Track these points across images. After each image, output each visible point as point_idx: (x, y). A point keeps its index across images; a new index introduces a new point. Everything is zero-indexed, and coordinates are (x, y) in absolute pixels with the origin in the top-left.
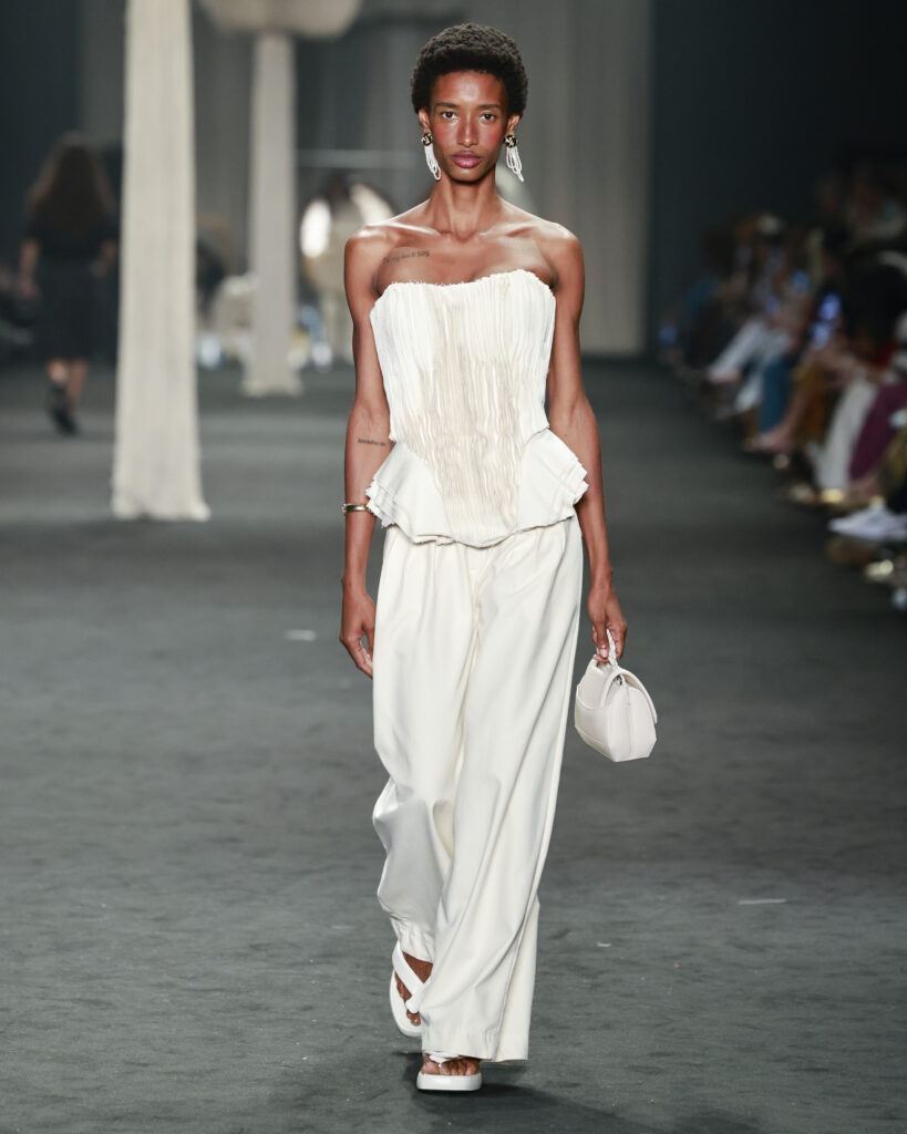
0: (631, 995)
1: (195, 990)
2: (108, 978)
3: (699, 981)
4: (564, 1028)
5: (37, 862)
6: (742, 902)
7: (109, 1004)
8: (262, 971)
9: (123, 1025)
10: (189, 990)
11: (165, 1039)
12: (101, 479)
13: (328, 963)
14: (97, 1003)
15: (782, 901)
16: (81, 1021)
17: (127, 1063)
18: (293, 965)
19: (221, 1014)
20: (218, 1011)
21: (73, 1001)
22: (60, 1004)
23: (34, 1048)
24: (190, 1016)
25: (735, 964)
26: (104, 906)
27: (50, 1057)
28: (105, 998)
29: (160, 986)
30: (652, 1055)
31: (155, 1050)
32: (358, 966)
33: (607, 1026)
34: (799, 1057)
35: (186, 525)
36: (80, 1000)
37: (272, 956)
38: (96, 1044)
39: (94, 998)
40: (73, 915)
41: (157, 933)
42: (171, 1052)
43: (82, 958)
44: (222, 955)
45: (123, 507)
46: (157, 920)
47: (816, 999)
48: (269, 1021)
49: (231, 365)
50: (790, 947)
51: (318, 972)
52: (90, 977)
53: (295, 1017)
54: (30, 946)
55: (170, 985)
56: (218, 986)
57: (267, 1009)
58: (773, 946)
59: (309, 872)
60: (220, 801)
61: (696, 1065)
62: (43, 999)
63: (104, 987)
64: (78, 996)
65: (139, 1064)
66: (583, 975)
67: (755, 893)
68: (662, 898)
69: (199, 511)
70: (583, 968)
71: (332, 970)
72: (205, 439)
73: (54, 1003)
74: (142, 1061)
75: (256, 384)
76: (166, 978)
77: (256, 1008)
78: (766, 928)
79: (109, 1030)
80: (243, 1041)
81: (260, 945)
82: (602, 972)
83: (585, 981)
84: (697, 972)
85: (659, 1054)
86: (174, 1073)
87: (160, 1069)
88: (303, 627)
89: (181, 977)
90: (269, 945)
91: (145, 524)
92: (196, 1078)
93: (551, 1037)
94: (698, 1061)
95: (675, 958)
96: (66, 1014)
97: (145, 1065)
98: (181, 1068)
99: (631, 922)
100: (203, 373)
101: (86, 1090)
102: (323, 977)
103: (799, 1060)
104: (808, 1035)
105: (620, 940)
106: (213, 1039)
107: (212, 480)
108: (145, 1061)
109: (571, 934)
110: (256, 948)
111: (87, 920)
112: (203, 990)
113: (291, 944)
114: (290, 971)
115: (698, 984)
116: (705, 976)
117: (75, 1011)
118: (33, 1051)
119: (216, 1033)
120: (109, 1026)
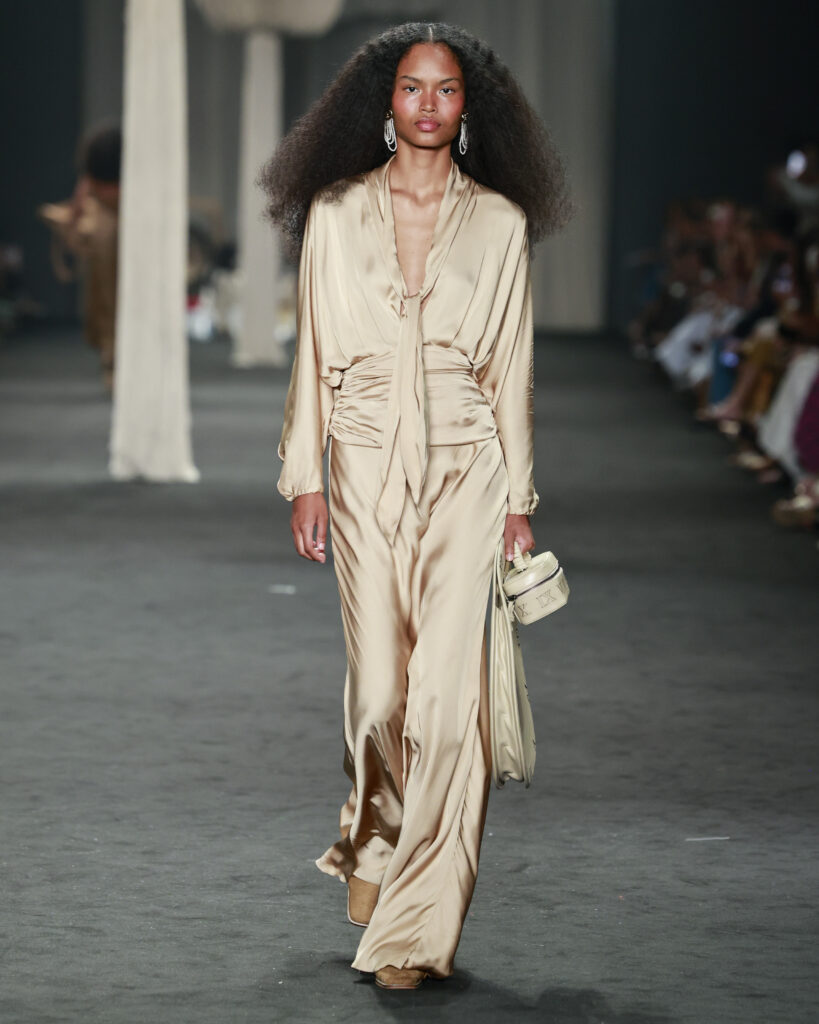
0: (586, 925)
1: (180, 919)
2: (99, 907)
3: (647, 912)
4: (522, 955)
5: (35, 799)
6: (688, 840)
7: (99, 931)
8: (243, 901)
9: (112, 951)
10: (174, 918)
11: (151, 964)
12: (99, 442)
13: (303, 894)
14: (88, 930)
15: (727, 838)
16: (73, 947)
17: (114, 986)
18: (270, 896)
19: (204, 941)
20: (201, 938)
21: (66, 928)
22: (54, 931)
23: (28, 972)
24: (174, 943)
25: (681, 897)
26: (96, 839)
27: (43, 981)
28: (96, 926)
29: (147, 914)
30: (603, 981)
31: (141, 974)
32: (331, 897)
33: (562, 954)
34: (740, 984)
35: (178, 486)
36: (72, 927)
37: (251, 887)
38: (86, 969)
39: (85, 925)
40: (67, 848)
41: (145, 865)
42: (157, 976)
43: (75, 888)
44: (204, 886)
45: (119, 470)
46: (144, 853)
47: (756, 929)
48: (249, 948)
49: (222, 338)
50: (732, 881)
51: (294, 902)
52: (83, 906)
53: (272, 944)
54: (27, 877)
55: (156, 914)
56: (200, 915)
57: (245, 936)
58: (716, 881)
59: (287, 809)
60: (206, 743)
61: (644, 991)
62: (38, 926)
63: (95, 915)
64: (71, 924)
65: (127, 988)
66: (539, 907)
67: (702, 831)
68: (615, 835)
69: (190, 474)
70: (540, 900)
71: (308, 901)
72: (195, 406)
73: (48, 930)
74: (128, 985)
75: (244, 356)
76: (152, 907)
77: (237, 935)
78: (711, 863)
79: (98, 956)
80: (225, 967)
81: (241, 877)
82: (559, 904)
83: (542, 911)
84: (647, 904)
85: (611, 980)
86: (159, 995)
87: (145, 992)
88: (286, 582)
89: (167, 907)
90: (249, 876)
91: (139, 485)
92: (179, 1001)
93: (510, 964)
94: (647, 987)
95: (625, 890)
96: (59, 940)
97: (132, 988)
98: (165, 990)
99: (585, 857)
100: (193, 344)
101: (77, 1011)
102: (298, 907)
103: (740, 987)
104: (749, 964)
105: (576, 874)
106: (194, 965)
107: (201, 445)
108: (132, 985)
109: (530, 868)
110: (236, 879)
111: (80, 853)
112: (187, 919)
113: (269, 876)
114: (268, 901)
115: (647, 915)
116: (653, 908)
117: (67, 938)
118: (27, 975)
119: (198, 959)
120: (99, 952)
